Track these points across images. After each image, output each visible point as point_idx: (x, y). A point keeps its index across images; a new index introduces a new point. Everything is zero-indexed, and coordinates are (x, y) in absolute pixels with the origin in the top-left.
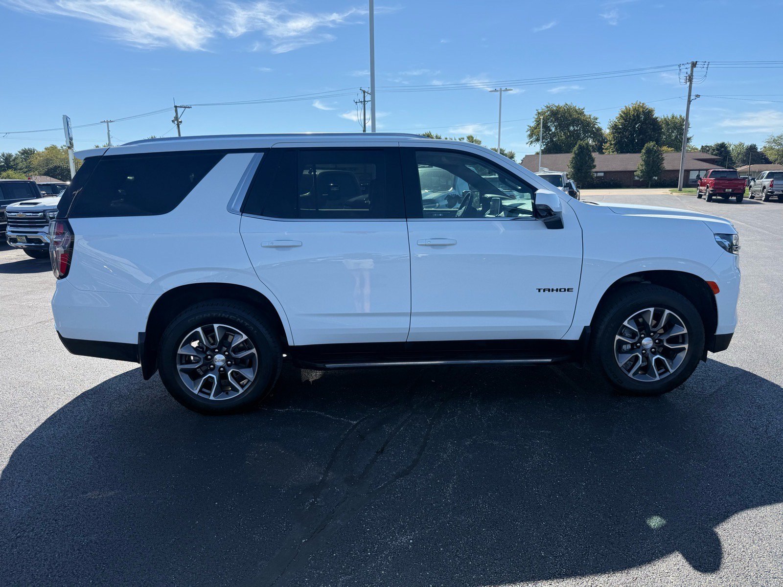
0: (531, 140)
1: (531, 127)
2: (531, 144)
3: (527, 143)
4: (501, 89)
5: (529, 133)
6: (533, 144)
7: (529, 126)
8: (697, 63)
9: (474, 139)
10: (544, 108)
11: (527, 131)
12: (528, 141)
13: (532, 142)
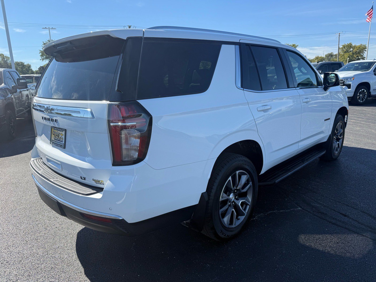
0: (43, 58)
1: (41, 51)
2: (43, 60)
3: (41, 60)
4: (49, 27)
5: (41, 54)
6: (44, 60)
7: (40, 50)
8: (131, 26)
9: (4, 56)
10: (47, 41)
11: (40, 53)
12: (41, 58)
13: (43, 59)
